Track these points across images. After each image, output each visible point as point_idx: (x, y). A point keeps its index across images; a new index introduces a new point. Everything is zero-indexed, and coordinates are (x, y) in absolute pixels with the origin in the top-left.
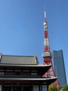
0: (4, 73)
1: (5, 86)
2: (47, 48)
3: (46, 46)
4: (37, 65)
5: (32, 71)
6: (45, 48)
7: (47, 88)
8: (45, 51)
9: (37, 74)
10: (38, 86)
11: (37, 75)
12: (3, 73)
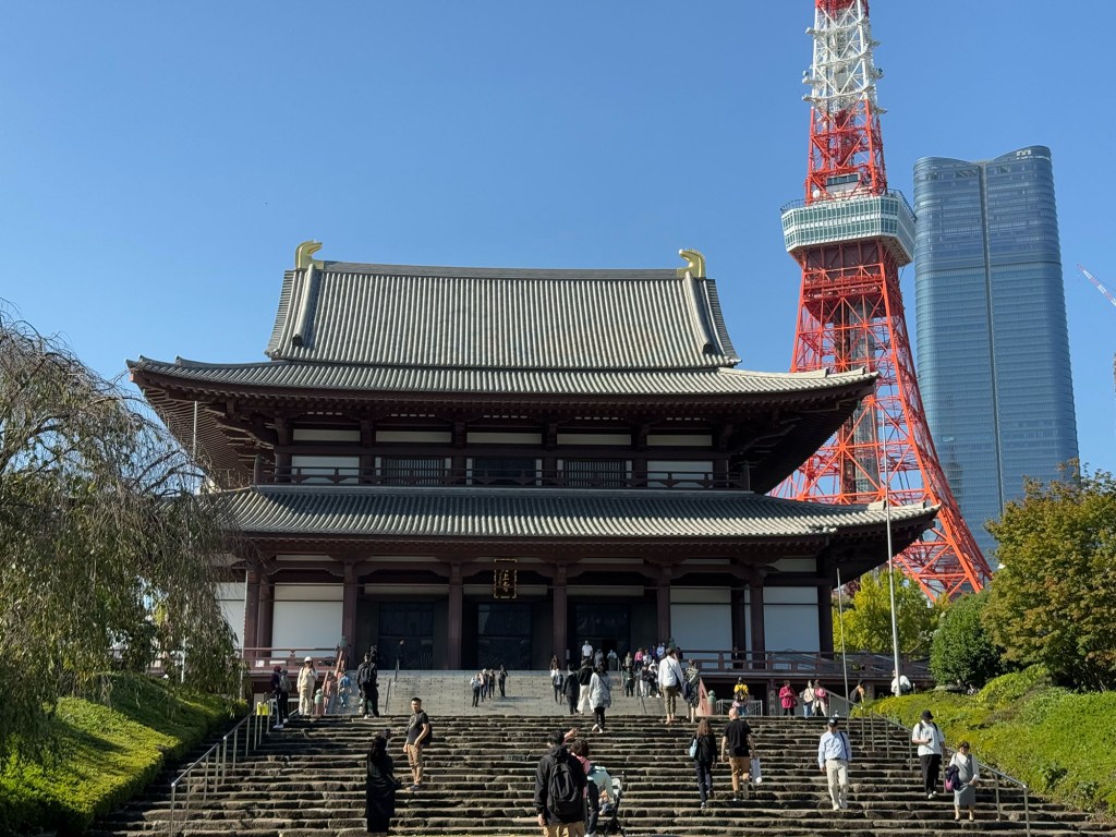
0: (354, 462)
1: (371, 589)
2: (850, 140)
3: (841, 119)
4: (714, 369)
5: (654, 440)
6: (822, 141)
7: (815, 612)
8: (821, 180)
9: (707, 466)
10: (723, 594)
11: (705, 484)
12: (349, 464)
